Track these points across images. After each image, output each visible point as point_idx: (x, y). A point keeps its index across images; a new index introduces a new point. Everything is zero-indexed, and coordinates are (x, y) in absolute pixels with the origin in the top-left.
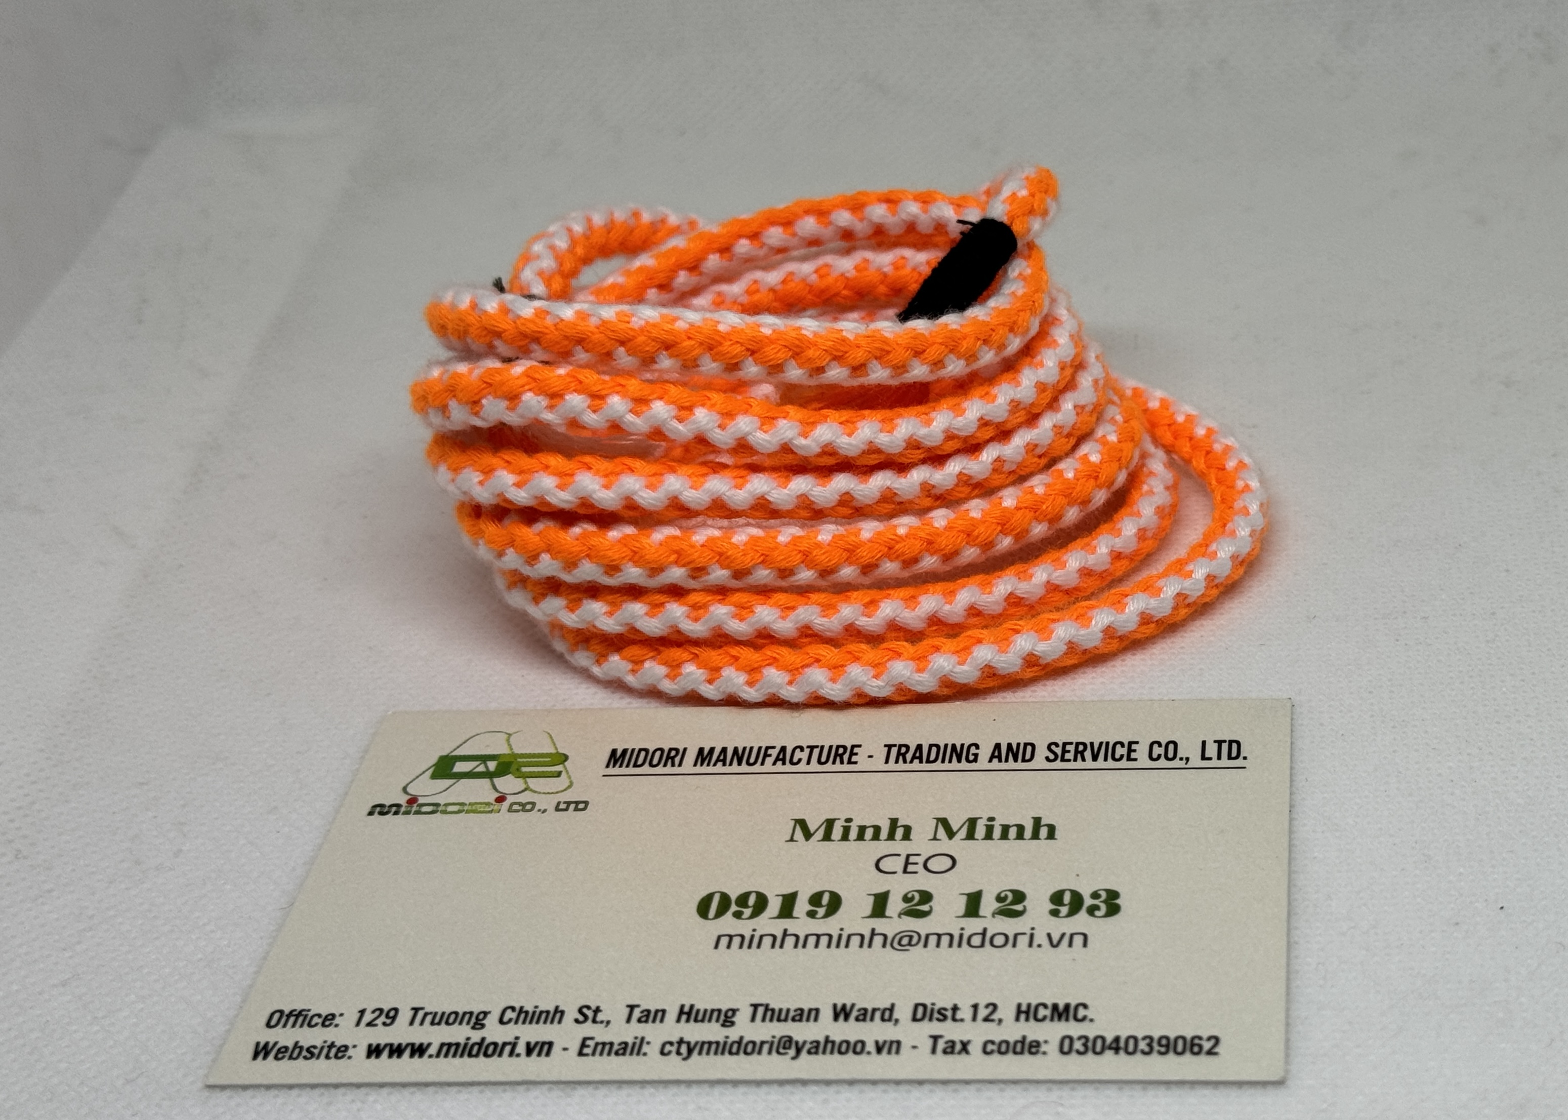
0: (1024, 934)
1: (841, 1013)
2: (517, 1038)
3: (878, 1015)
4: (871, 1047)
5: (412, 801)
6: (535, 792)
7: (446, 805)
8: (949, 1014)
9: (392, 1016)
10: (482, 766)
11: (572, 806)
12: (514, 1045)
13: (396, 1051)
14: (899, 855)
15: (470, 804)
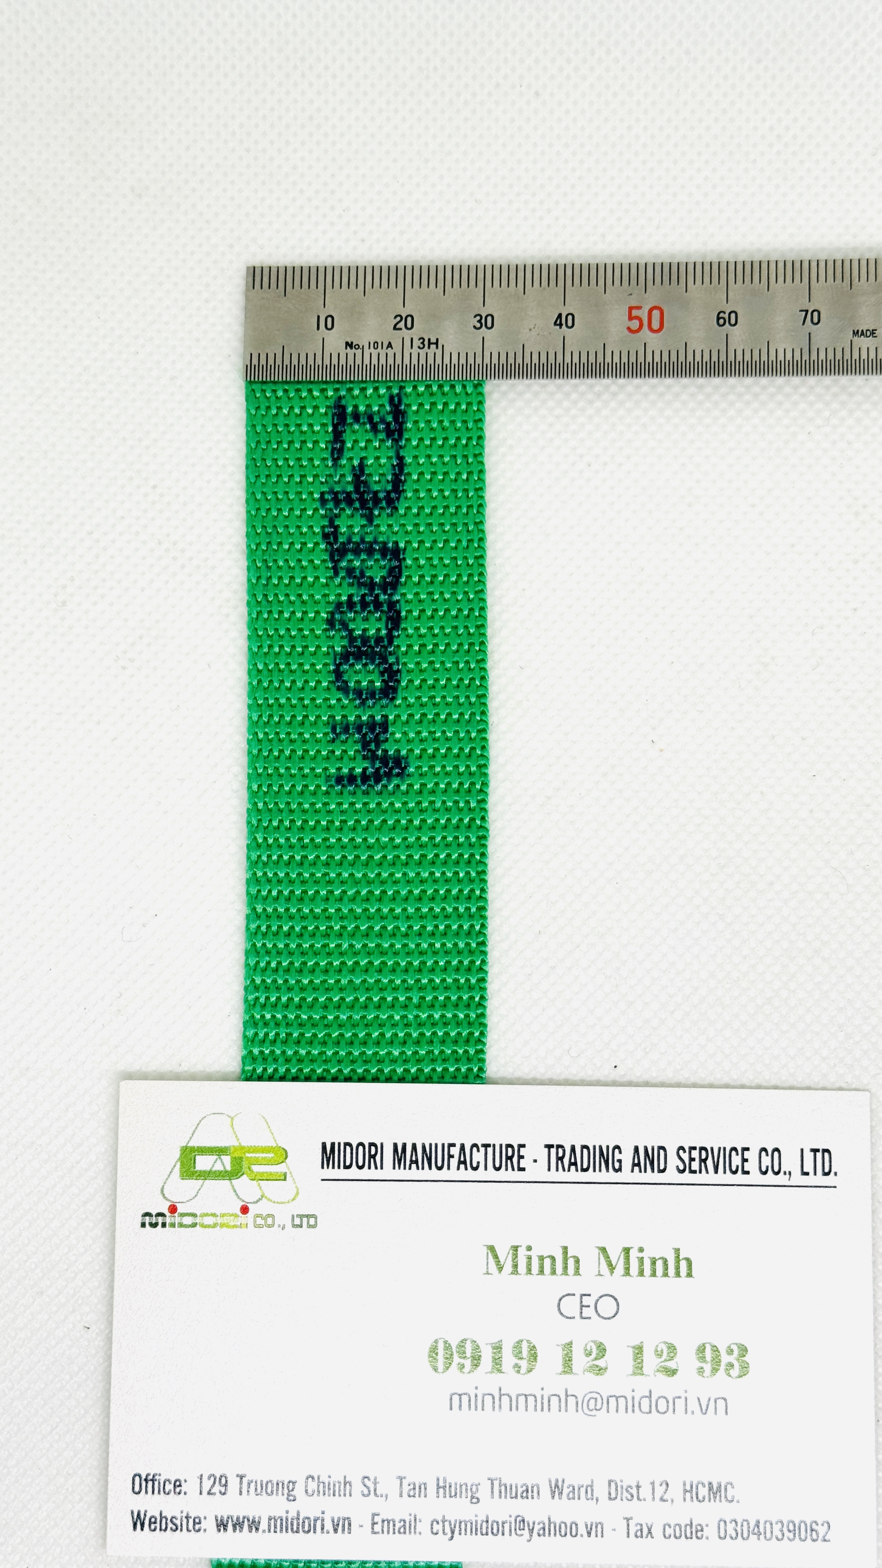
0: (680, 1397)
1: (556, 1489)
2: (323, 1513)
3: (583, 1490)
4: (582, 1530)
5: (173, 1209)
6: (269, 1200)
7: (201, 1216)
8: (634, 1491)
9: (222, 1481)
10: (219, 1161)
11: (305, 1220)
12: (323, 1520)
13: (238, 1525)
14: (574, 1295)
15: (223, 1215)
